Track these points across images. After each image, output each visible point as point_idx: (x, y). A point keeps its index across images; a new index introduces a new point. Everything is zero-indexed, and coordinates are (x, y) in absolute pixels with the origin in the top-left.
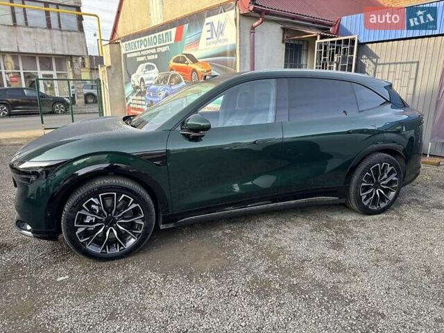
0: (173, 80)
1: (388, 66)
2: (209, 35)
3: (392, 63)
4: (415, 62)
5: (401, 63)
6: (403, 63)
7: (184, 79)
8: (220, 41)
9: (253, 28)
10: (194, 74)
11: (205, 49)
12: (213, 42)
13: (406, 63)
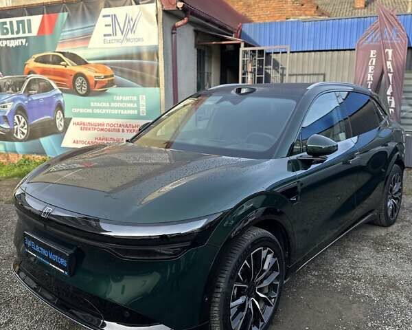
0: (35, 87)
1: (295, 77)
2: (109, 30)
3: (299, 75)
4: (321, 74)
5: (308, 75)
6: (310, 75)
7: (58, 85)
8: (128, 40)
9: (174, 28)
10: (79, 80)
11: (100, 48)
12: (118, 41)
13: (313, 74)
